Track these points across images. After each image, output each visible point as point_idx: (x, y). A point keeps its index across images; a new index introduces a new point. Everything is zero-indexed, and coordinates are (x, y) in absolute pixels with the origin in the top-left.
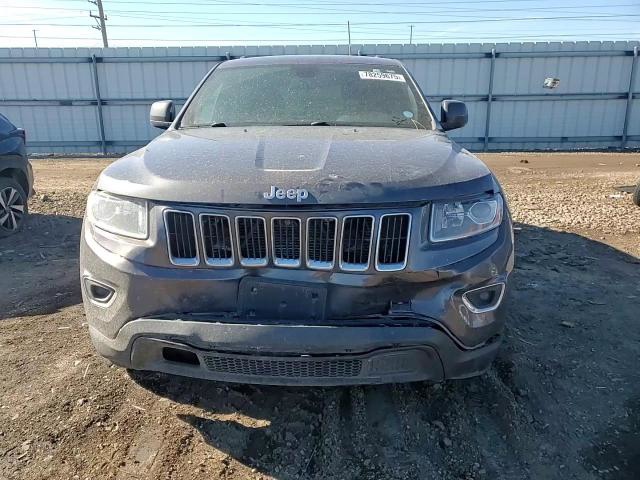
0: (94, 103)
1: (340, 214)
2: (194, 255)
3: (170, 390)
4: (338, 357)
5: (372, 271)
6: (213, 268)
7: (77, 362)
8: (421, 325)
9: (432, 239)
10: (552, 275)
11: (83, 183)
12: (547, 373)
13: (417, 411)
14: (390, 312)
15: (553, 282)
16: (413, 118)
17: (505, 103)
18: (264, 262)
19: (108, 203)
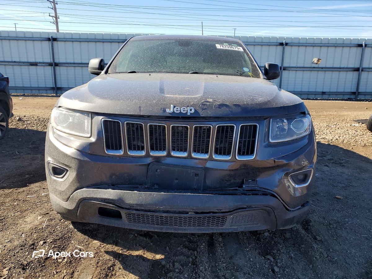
0: (50, 64)
1: (214, 124)
2: (120, 148)
3: (99, 235)
4: (211, 214)
5: (234, 160)
6: (132, 157)
7: (39, 218)
8: (263, 194)
9: (271, 140)
10: (325, 168)
11: (43, 111)
12: (331, 226)
13: (256, 249)
14: (244, 186)
15: (327, 173)
16: (249, 71)
17: (291, 71)
18: (164, 153)
19: (65, 114)
